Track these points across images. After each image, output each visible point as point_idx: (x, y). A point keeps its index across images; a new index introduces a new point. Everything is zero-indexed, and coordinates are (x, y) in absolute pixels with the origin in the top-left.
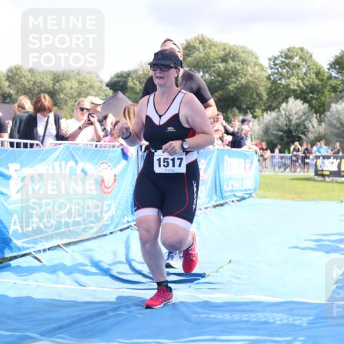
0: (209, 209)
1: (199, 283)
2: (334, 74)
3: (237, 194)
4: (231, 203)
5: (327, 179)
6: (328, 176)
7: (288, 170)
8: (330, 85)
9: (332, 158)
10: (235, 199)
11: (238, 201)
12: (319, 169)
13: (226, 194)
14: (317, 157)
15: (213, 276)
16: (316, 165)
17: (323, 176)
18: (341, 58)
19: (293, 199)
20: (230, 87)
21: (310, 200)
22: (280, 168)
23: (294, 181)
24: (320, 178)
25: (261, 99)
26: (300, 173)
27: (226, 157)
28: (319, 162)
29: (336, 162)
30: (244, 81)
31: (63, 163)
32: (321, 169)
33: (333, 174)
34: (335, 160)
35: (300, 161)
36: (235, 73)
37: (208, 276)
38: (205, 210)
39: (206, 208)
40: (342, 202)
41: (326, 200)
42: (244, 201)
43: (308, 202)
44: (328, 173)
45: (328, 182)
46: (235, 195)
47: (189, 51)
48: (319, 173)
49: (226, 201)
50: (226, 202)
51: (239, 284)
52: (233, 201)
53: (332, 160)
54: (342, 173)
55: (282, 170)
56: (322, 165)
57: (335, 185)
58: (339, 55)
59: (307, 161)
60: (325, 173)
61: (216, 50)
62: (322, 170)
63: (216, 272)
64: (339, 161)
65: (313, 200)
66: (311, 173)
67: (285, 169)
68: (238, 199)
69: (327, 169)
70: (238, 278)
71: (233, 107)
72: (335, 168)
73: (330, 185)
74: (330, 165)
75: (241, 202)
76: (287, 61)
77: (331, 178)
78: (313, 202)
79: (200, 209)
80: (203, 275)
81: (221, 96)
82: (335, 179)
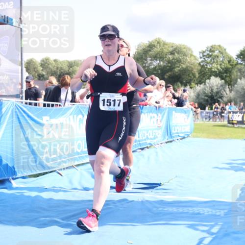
0: (163, 144)
1: (157, 189)
2: (240, 62)
3: (180, 135)
4: (176, 140)
5: (235, 126)
6: (236, 124)
7: (211, 120)
8: (238, 68)
9: (238, 113)
10: (179, 138)
11: (181, 139)
12: (230, 119)
13: (173, 135)
14: (229, 112)
15: (166, 185)
16: (228, 117)
17: (233, 124)
18: (244, 51)
19: (214, 138)
20: (176, 69)
21: (225, 139)
23: (215, 127)
24: (231, 125)
25: (195, 77)
26: (218, 122)
27: (174, 112)
28: (231, 115)
30: (184, 66)
31: (75, 116)
33: (239, 122)
34: (240, 114)
35: (219, 115)
36: (179, 61)
37: (163, 185)
39: (161, 144)
41: (235, 139)
42: (185, 139)
44: (236, 122)
45: (236, 127)
46: (179, 136)
47: (151, 48)
48: (231, 122)
49: (173, 139)
50: (174, 140)
52: (178, 139)
53: (238, 114)
55: (207, 120)
56: (232, 117)
57: (240, 129)
58: (243, 49)
59: (223, 115)
60: (234, 122)
61: (167, 47)
62: (232, 121)
63: (168, 183)
64: (242, 114)
65: (227, 138)
66: (226, 122)
67: (209, 120)
68: (181, 138)
69: (235, 120)
70: (181, 186)
71: (177, 82)
72: (240, 119)
73: (237, 129)
74: (237, 117)
75: (183, 140)
76: (211, 53)
77: (238, 125)
78: (227, 140)
79: (158, 144)
80: (159, 185)
81: (170, 75)
82: (240, 125)
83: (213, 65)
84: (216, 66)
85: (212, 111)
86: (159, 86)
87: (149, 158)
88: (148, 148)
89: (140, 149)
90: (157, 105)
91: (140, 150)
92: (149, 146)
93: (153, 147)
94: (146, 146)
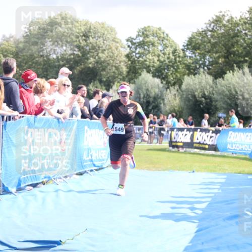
0: (68, 178)
1: (55, 251)
3: (96, 163)
4: (89, 172)
5: (181, 150)
6: (182, 147)
9: (185, 130)
10: (94, 168)
11: (96, 170)
12: (173, 140)
13: (85, 164)
14: (172, 129)
15: (68, 243)
16: (171, 137)
17: (178, 147)
19: (149, 169)
20: (90, 61)
21: (164, 170)
23: (150, 152)
26: (155, 144)
27: (86, 127)
28: (174, 134)
32: (175, 140)
34: (188, 132)
35: (156, 132)
37: (64, 243)
38: (64, 179)
39: (66, 177)
40: (194, 172)
41: (179, 170)
42: (103, 170)
43: (162, 172)
44: (181, 144)
45: (182, 153)
46: (94, 165)
48: (173, 145)
49: (85, 170)
50: (85, 172)
51: (93, 251)
52: (92, 171)
53: (185, 132)
54: (195, 145)
56: (176, 137)
57: (188, 156)
59: (162, 132)
60: (179, 144)
61: (77, 25)
62: (176, 142)
63: (72, 239)
64: (191, 133)
65: (166, 170)
68: (96, 168)
69: (180, 141)
70: (93, 246)
71: (95, 80)
72: (188, 140)
73: (183, 155)
74: (183, 137)
75: (99, 171)
77: (185, 149)
79: (60, 178)
80: (59, 243)
81: (83, 69)
82: (188, 149)
83: (148, 56)
84: (151, 58)
86: (63, 87)
87: (44, 200)
88: (44, 184)
89: (31, 185)
91: (31, 188)
92: (45, 180)
93: (52, 182)
94: (41, 181)
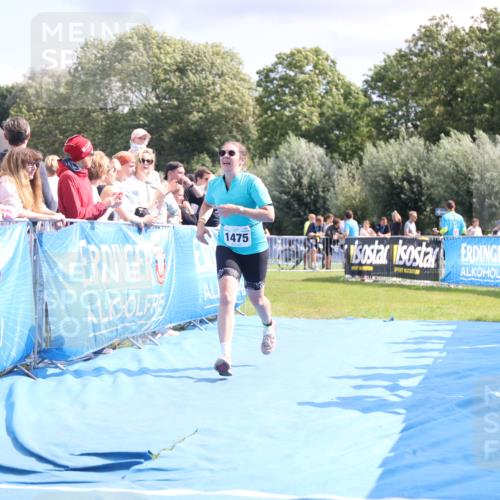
0: (159, 335)
1: (140, 471)
2: (375, 98)
7: (302, 264)
8: (369, 115)
12: (354, 261)
14: (350, 241)
15: (164, 457)
16: (348, 256)
18: (385, 68)
19: (308, 316)
20: (191, 117)
22: (287, 260)
23: (310, 284)
24: (357, 278)
25: (247, 138)
26: (320, 271)
29: (384, 250)
30: (215, 107)
32: (357, 262)
33: (379, 270)
36: (200, 91)
37: (157, 456)
40: (392, 319)
41: (364, 317)
43: (334, 321)
44: (371, 268)
45: (369, 284)
47: (121, 52)
48: (354, 270)
50: (190, 322)
51: (211, 470)
54: (396, 270)
55: (291, 264)
60: (365, 268)
61: (170, 50)
62: (360, 264)
63: (171, 449)
66: (337, 268)
67: (297, 263)
70: (209, 460)
76: (291, 72)
77: (374, 278)
80: (146, 456)
81: (178, 132)
82: (379, 278)
85: (303, 238)
88: (114, 348)
90: (141, 220)
92: (116, 341)
93: (128, 344)
94: (109, 343)
